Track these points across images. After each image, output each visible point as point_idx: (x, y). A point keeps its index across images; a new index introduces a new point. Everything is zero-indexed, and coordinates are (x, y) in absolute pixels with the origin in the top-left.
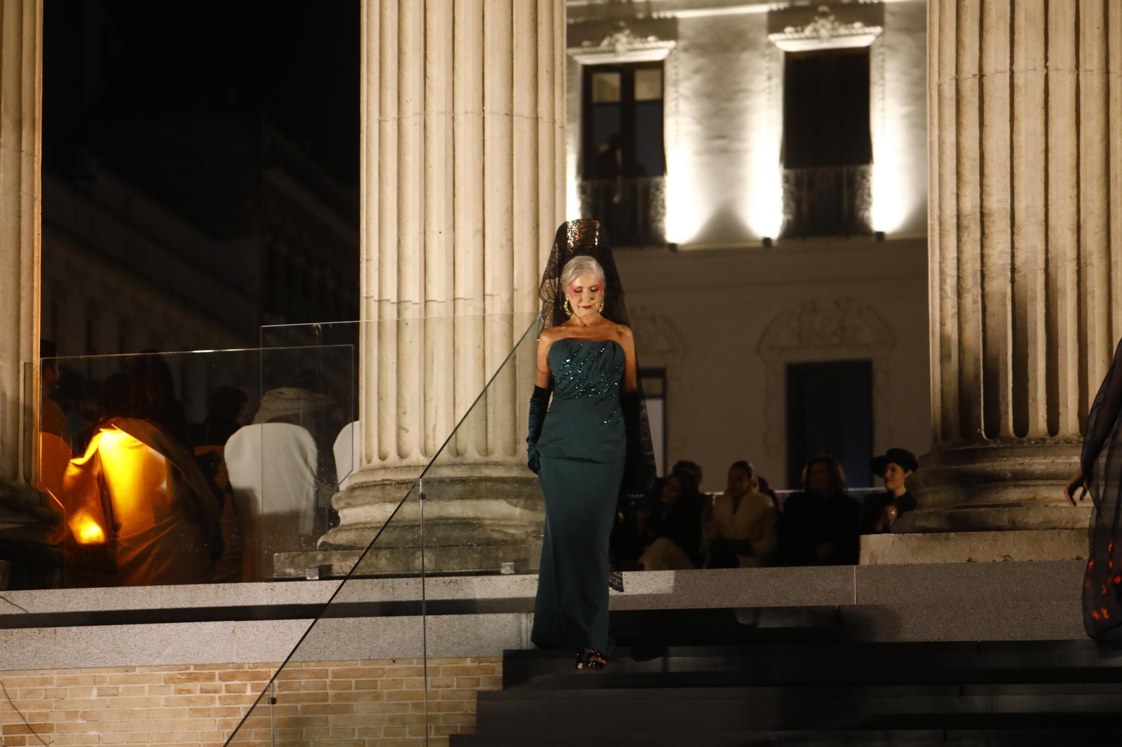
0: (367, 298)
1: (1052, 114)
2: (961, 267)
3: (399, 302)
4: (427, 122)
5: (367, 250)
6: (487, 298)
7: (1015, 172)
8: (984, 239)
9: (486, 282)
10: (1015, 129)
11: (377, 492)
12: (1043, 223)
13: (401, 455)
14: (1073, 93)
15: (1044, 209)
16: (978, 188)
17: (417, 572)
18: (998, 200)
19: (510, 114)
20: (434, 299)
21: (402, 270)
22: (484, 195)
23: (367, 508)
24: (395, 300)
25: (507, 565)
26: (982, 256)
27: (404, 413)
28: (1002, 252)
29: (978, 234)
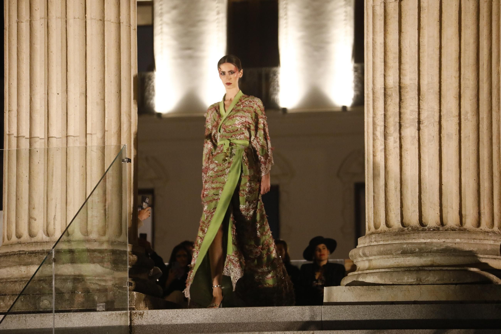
0: (9, 135)
1: (444, 25)
2: (386, 120)
3: (31, 138)
4: (49, 23)
5: (9, 104)
6: (88, 136)
7: (421, 61)
8: (401, 103)
9: (87, 126)
10: (421, 35)
11: (16, 259)
12: (438, 93)
13: (31, 235)
14: (457, 12)
15: (438, 85)
16: (398, 71)
17: (42, 310)
18: (410, 79)
19: (103, 20)
20: (53, 136)
21: (33, 118)
22: (86, 71)
23: (8, 269)
24: (28, 136)
25: (100, 305)
26: (400, 113)
27: (33, 209)
28: (412, 111)
29: (398, 100)
